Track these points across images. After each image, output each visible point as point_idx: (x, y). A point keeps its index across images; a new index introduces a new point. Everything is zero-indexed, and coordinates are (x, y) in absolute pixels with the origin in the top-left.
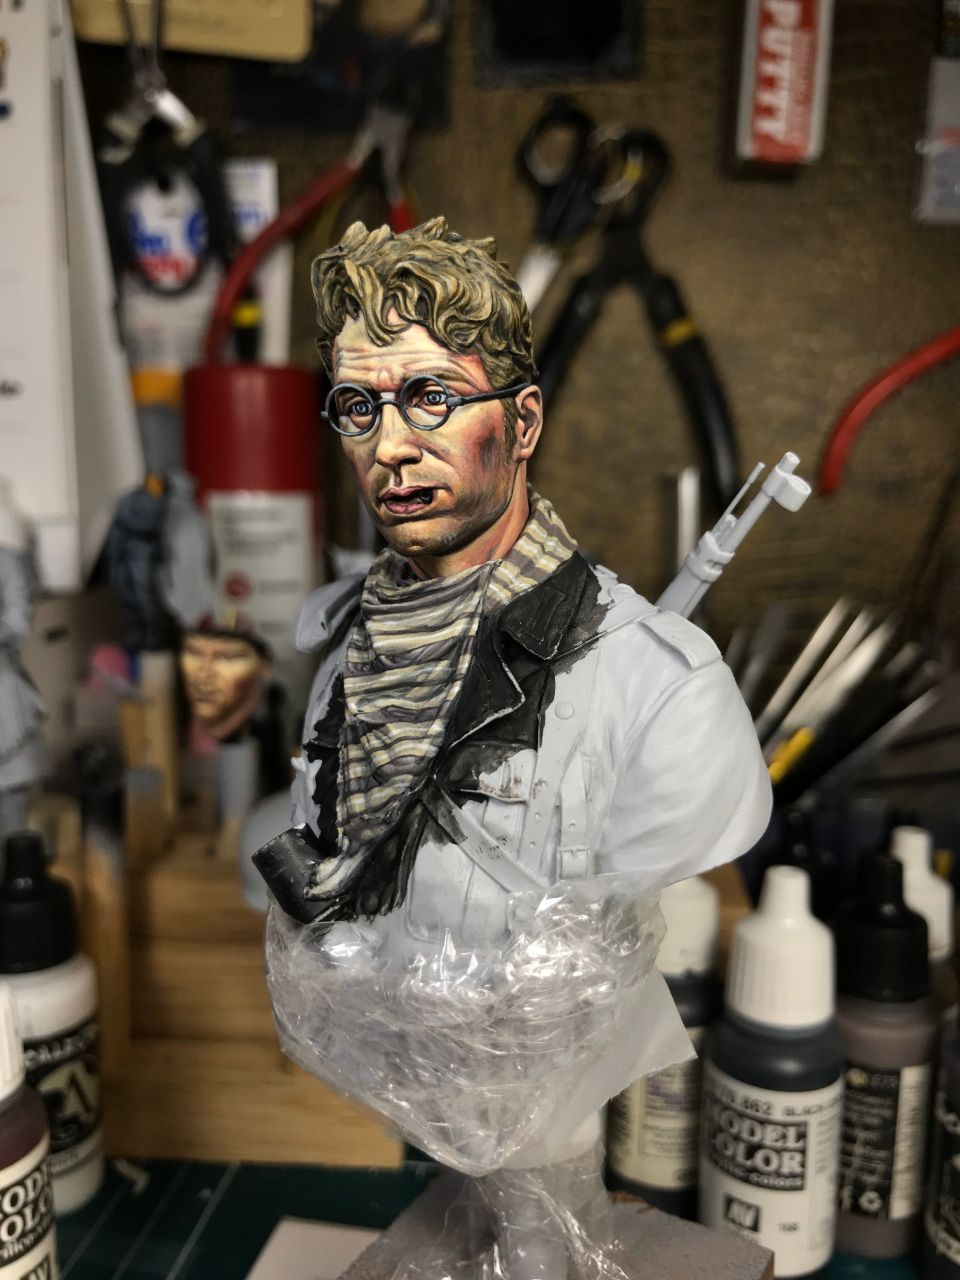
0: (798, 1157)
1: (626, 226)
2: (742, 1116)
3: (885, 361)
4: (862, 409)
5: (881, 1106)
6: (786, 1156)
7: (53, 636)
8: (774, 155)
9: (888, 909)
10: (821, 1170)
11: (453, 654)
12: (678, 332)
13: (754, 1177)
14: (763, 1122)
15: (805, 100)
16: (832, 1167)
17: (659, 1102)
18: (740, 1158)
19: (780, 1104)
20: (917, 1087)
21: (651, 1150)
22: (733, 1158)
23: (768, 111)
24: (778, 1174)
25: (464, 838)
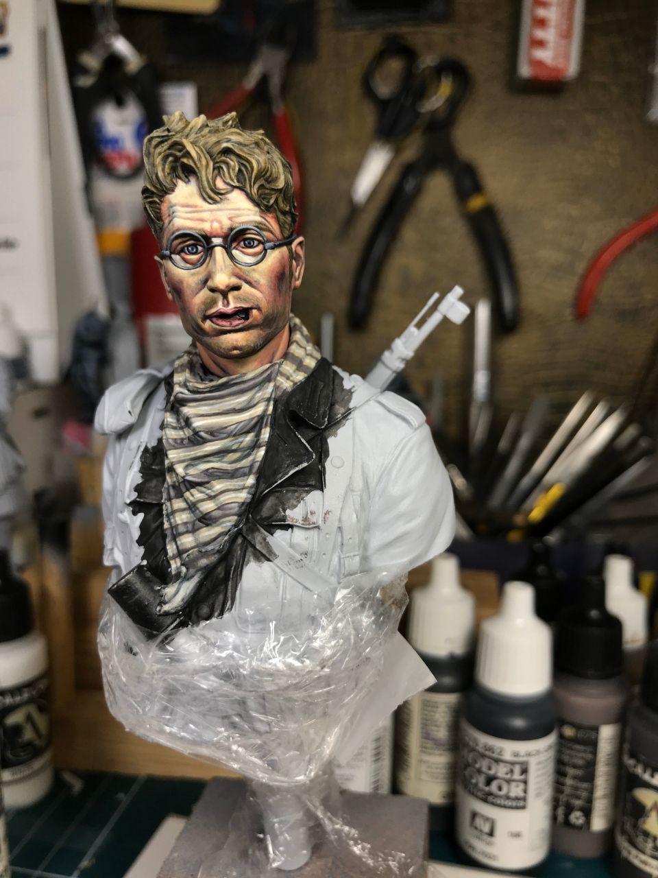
0: (522, 786)
1: (440, 127)
2: (483, 756)
3: (624, 223)
4: (606, 257)
5: (585, 751)
6: (513, 784)
7: (39, 413)
8: (543, 75)
9: (594, 613)
10: (538, 795)
11: (257, 428)
12: (476, 203)
13: (490, 798)
14: (497, 761)
15: (566, 35)
16: (547, 793)
17: (430, 744)
18: (481, 785)
19: (509, 749)
20: (611, 739)
21: (424, 777)
22: (476, 785)
23: (540, 44)
24: (508, 797)
25: (276, 556)
